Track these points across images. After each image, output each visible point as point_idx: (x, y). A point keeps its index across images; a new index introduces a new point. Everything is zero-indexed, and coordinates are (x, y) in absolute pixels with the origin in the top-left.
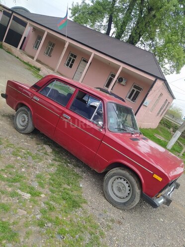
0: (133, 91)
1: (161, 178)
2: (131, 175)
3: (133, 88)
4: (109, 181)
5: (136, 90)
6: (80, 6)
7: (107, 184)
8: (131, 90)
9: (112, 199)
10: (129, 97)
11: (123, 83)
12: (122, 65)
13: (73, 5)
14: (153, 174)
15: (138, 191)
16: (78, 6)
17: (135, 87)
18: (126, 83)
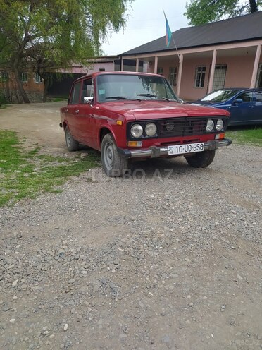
12: (260, 43)
13: (187, 7)
14: (116, 122)
16: (194, 4)
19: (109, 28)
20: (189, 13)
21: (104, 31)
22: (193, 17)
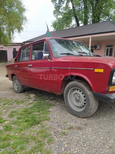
0: (108, 49)
1: (102, 69)
2: (79, 82)
3: (107, 48)
4: (67, 96)
5: (109, 48)
6: (56, 21)
7: (67, 100)
8: (106, 50)
9: (75, 111)
10: (107, 55)
11: (98, 48)
12: (90, 36)
13: (52, 23)
14: (94, 70)
15: (89, 93)
16: (55, 22)
17: (108, 46)
18: (100, 47)
19: (16, 31)
20: (53, 25)
21: (13, 32)
22: (55, 27)
